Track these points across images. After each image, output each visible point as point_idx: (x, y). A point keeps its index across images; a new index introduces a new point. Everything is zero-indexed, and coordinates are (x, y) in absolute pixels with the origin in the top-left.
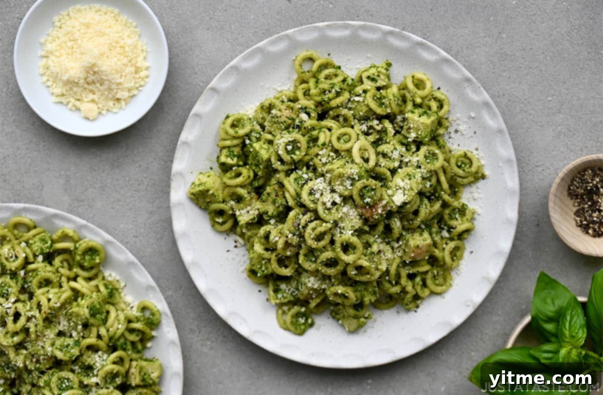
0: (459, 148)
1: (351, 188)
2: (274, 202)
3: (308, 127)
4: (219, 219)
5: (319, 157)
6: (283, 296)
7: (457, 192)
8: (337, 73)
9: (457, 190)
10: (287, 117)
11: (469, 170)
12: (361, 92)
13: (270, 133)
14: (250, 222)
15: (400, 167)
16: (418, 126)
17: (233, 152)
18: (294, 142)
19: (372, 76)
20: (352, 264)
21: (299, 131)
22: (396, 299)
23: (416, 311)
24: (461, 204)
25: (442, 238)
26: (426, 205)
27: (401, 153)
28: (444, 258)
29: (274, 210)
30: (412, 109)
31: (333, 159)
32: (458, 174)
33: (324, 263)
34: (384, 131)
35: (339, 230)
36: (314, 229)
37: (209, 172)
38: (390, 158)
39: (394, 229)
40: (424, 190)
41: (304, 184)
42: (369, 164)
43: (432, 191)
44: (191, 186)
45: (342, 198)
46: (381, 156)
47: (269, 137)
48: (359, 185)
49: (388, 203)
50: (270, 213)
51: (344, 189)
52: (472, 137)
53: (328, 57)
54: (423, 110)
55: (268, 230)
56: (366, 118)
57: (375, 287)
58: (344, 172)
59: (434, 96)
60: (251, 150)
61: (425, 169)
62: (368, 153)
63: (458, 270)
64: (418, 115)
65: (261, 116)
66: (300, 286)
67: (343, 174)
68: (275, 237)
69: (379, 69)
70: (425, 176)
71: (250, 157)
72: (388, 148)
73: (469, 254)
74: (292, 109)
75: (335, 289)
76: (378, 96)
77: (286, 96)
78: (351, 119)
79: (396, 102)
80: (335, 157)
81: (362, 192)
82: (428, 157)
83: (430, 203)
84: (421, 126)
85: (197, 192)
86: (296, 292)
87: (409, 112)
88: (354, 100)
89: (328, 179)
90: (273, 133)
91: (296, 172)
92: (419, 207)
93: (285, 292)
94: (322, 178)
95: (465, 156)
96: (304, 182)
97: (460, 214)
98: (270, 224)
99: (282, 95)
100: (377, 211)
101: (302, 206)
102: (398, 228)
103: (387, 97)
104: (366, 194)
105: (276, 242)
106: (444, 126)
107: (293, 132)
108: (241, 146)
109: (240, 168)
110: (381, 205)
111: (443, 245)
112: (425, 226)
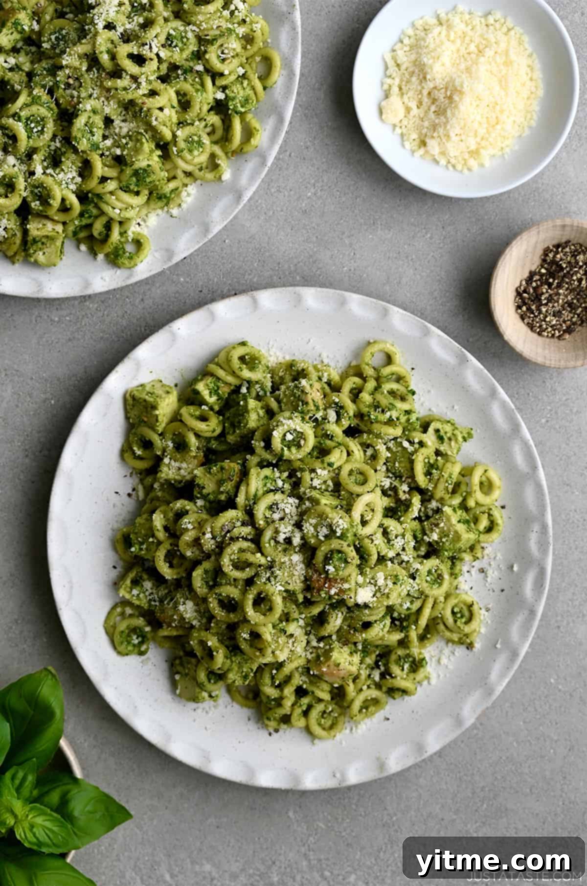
0: (470, 592)
1: (322, 539)
2: (220, 483)
3: (327, 431)
4: (139, 449)
5: (313, 475)
6: (138, 595)
7: (428, 639)
8: (407, 397)
9: (429, 636)
10: (313, 401)
11: (462, 626)
12: (416, 440)
13: (279, 401)
14: (173, 482)
15: (392, 560)
16: (449, 531)
17: (218, 388)
18: (301, 435)
19: (442, 433)
20: (253, 625)
21: (314, 427)
22: (261, 702)
23: (270, 734)
24: (421, 656)
25: (369, 676)
26: (384, 626)
27: (405, 546)
28: (353, 701)
29: (213, 492)
30: (456, 507)
31: (326, 490)
32: (445, 620)
33: (221, 597)
34: (407, 505)
35: (268, 575)
36: (241, 551)
37: (171, 388)
38: (389, 541)
39: (328, 623)
40: (397, 607)
41: (271, 491)
42: (364, 528)
43: (403, 616)
44: (138, 387)
45: (302, 542)
46: (381, 530)
47: (274, 405)
48: (335, 544)
49: (349, 589)
50: (205, 491)
51: (313, 534)
52: (494, 591)
53: (409, 370)
54: (467, 518)
55: (188, 508)
56: (398, 474)
57: (252, 670)
58: (330, 515)
59: (491, 512)
60: (242, 403)
61: (418, 585)
62: (372, 516)
63: (356, 727)
64: (458, 519)
65: (281, 374)
66: (168, 599)
67: (327, 517)
68: (189, 523)
69: (456, 432)
70: (412, 593)
71: (232, 410)
72: (396, 528)
73: (382, 718)
74: (325, 396)
75: (207, 637)
76: (432, 461)
77: (329, 375)
78: (382, 461)
79: (447, 485)
80: (330, 489)
81: (331, 555)
82: (432, 574)
83: (391, 627)
84: (452, 533)
85: (140, 398)
86: (157, 603)
87: (450, 506)
88: (401, 443)
89: (304, 507)
90: (283, 405)
91: (273, 469)
92: (376, 621)
93: (144, 593)
94: (297, 501)
95: (470, 606)
96: (272, 488)
97: (411, 666)
98: (195, 503)
99: (326, 371)
100: (330, 588)
101: (250, 512)
102: (334, 626)
103: (442, 470)
104: (335, 560)
105: (187, 530)
106: (474, 554)
107: (307, 422)
108: (232, 388)
109: (211, 413)
110: (340, 585)
111: (364, 685)
112: (363, 647)
